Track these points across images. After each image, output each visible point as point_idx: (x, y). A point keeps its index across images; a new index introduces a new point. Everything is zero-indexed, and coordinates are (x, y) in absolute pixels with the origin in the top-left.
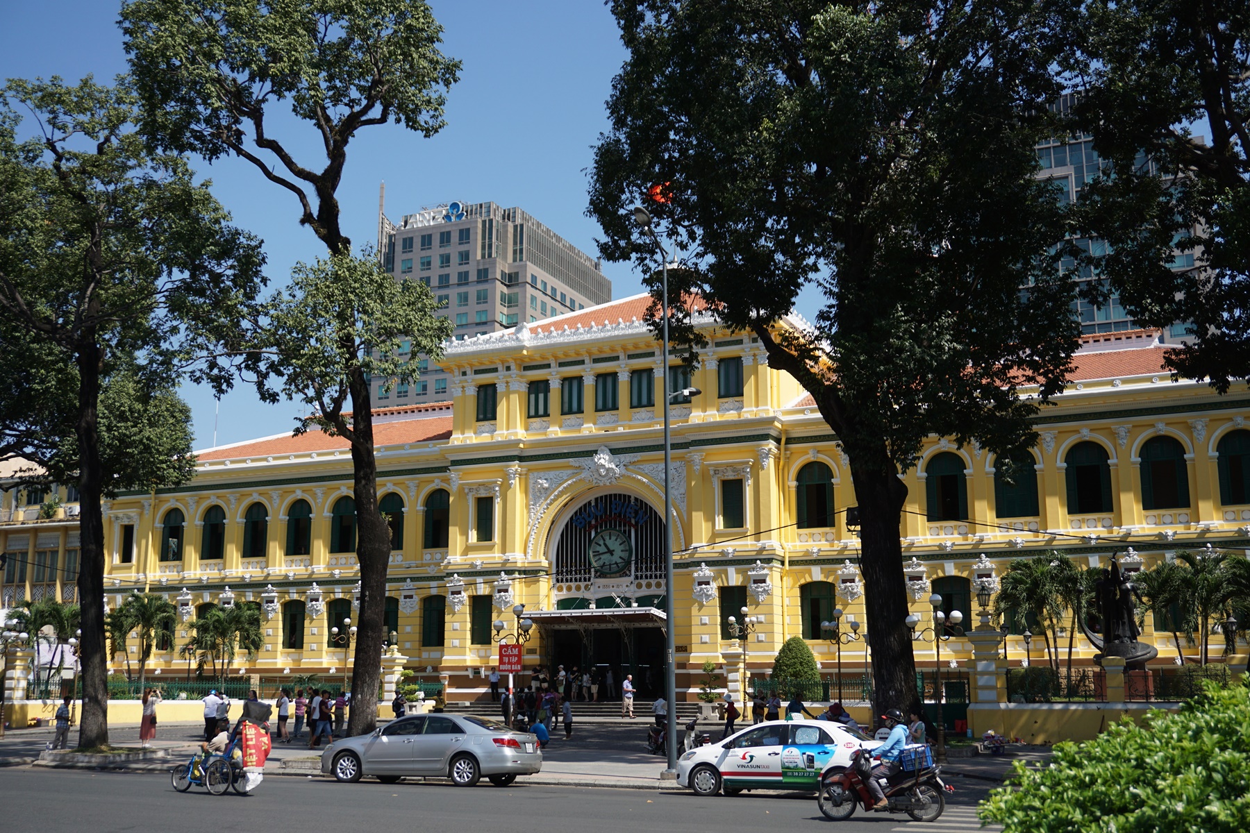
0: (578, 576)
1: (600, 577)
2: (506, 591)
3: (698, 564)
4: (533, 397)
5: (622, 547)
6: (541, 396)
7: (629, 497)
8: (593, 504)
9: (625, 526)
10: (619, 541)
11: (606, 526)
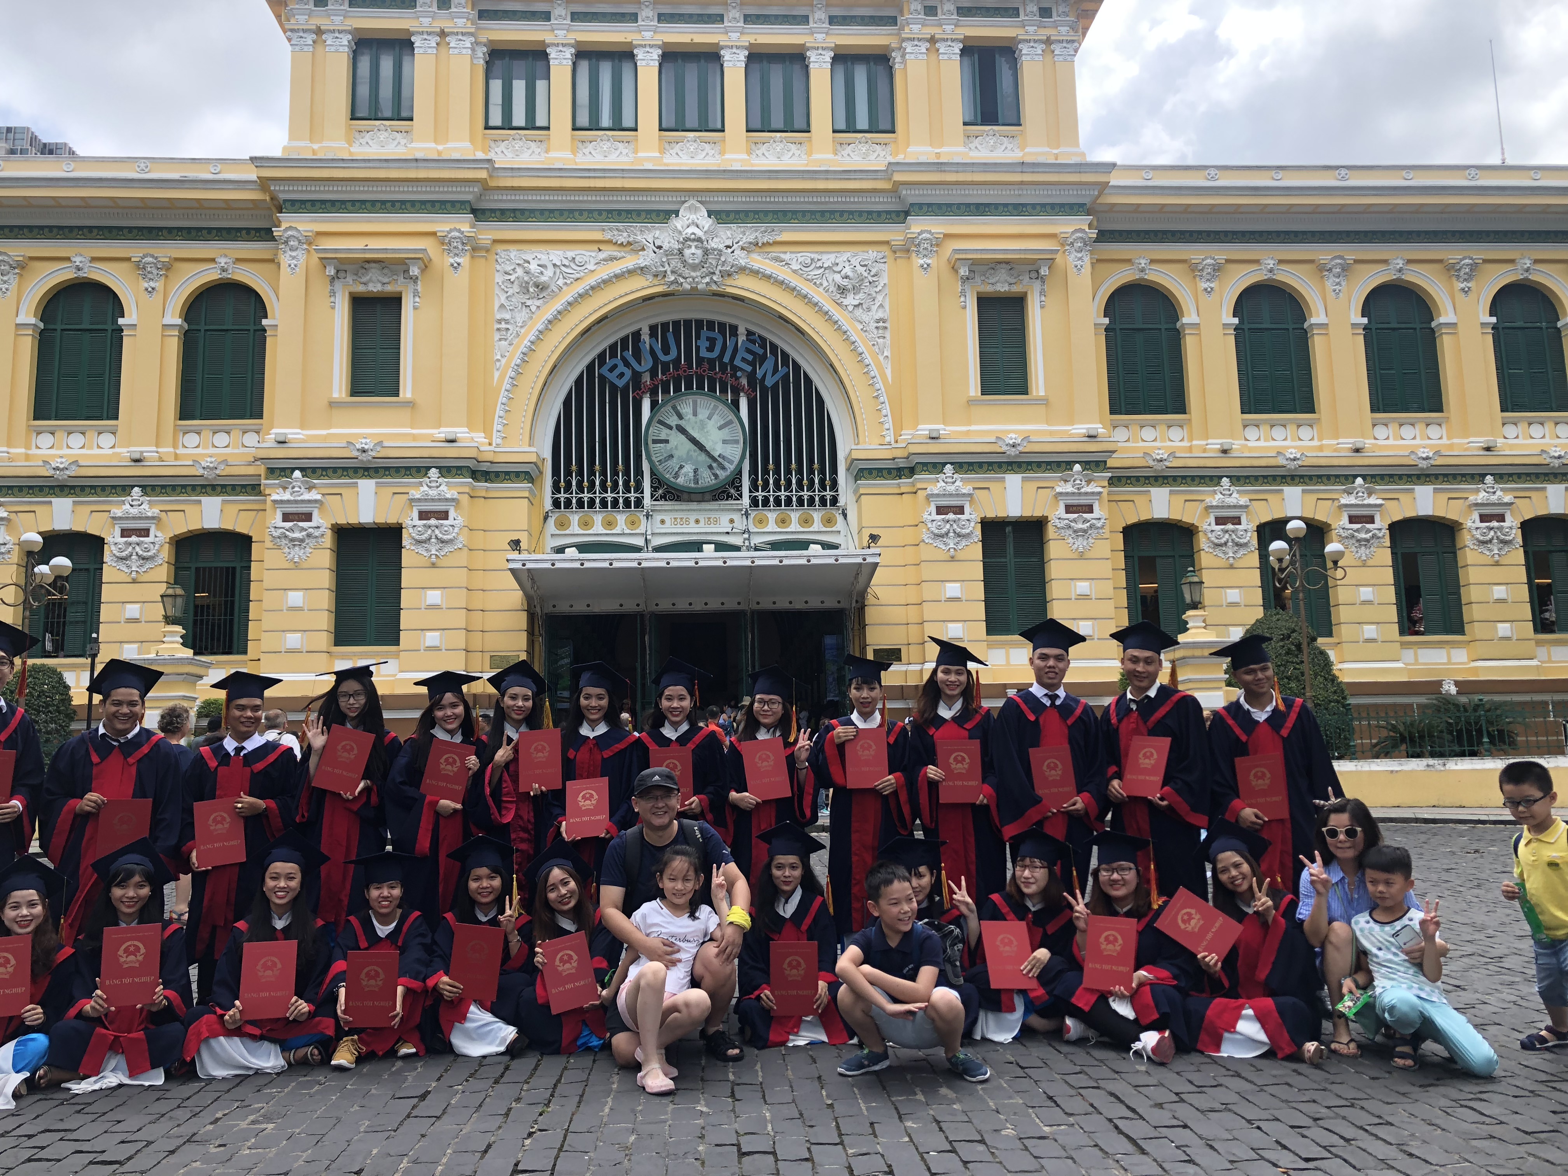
0: (609, 496)
1: (664, 497)
2: (444, 515)
3: (936, 467)
4: (496, 85)
5: (725, 434)
6: (519, 87)
7: (734, 329)
8: (645, 337)
9: (724, 391)
10: (717, 420)
11: (677, 389)
